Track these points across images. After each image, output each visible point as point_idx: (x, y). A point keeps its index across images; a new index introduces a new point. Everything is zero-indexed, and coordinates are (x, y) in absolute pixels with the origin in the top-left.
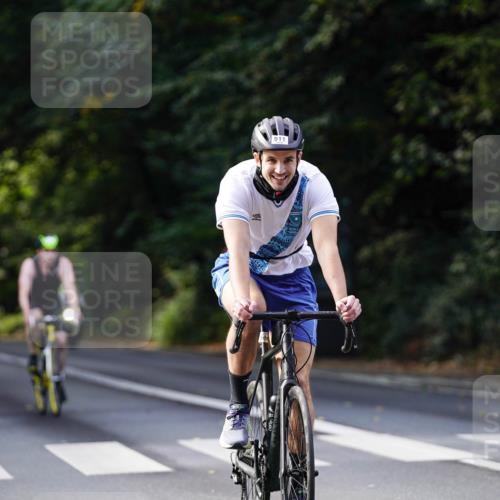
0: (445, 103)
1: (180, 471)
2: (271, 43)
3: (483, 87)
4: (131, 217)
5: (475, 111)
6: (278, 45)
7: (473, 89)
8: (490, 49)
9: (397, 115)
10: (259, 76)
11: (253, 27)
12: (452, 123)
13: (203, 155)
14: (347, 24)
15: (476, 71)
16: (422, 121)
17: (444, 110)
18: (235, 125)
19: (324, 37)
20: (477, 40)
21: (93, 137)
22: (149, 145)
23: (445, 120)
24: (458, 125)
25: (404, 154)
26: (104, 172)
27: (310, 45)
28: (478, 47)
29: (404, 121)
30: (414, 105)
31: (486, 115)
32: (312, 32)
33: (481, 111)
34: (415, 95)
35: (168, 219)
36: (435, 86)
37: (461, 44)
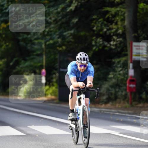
0: (108, 28)
1: (28, 135)
2: (57, 9)
3: (119, 23)
4: (14, 60)
5: (117, 30)
6: (59, 10)
7: (116, 24)
8: (122, 12)
9: (94, 31)
10: (53, 19)
11: (51, 4)
12: (110, 34)
13: (36, 41)
14: (79, 4)
15: (117, 18)
16: (101, 33)
17: (108, 30)
18: (46, 33)
19: (73, 7)
20: (118, 9)
21: (4, 36)
22: (20, 38)
23: (108, 33)
24: (112, 34)
25: (96, 42)
26: (7, 46)
27: (68, 10)
28: (118, 11)
29: (96, 32)
30: (99, 28)
31: (120, 31)
32: (69, 6)
33: (119, 30)
34: (99, 25)
35: (26, 60)
36: (105, 22)
37: (113, 10)
